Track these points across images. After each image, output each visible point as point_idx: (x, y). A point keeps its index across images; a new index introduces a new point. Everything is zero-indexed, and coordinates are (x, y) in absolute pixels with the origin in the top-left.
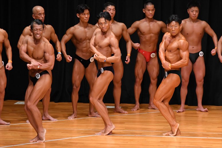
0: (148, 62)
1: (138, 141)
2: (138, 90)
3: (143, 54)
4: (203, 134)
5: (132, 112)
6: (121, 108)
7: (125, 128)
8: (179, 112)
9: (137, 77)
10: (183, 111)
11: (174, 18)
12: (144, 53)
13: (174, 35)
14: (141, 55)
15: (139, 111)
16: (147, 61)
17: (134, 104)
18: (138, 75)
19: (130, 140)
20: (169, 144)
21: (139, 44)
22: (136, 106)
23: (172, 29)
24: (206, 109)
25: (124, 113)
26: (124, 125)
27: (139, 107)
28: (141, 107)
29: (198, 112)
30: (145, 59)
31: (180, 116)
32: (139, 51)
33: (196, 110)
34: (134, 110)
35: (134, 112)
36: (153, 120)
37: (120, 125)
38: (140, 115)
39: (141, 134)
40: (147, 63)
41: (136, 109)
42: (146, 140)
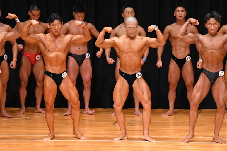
0: (34, 64)
1: (24, 146)
2: (23, 93)
3: (28, 57)
4: (90, 137)
5: (17, 116)
6: (6, 112)
7: (10, 133)
8: (65, 115)
9: (22, 80)
10: (70, 115)
11: (56, 17)
12: (28, 55)
13: (56, 34)
14: (26, 57)
15: (24, 115)
16: (32, 64)
17: (20, 108)
18: (23, 78)
19: (15, 145)
20: (56, 148)
21: (23, 46)
22: (22, 110)
23: (55, 28)
24: (93, 111)
25: (9, 117)
26: (9, 130)
27: (25, 111)
28: (26, 111)
29: (85, 115)
30: (29, 61)
31: (67, 119)
32: (23, 54)
33: (83, 113)
34: (20, 114)
35: (20, 116)
36: (40, 124)
37: (5, 130)
38: (26, 119)
39: (27, 138)
40: (32, 66)
41: (22, 113)
42: (31, 145)
